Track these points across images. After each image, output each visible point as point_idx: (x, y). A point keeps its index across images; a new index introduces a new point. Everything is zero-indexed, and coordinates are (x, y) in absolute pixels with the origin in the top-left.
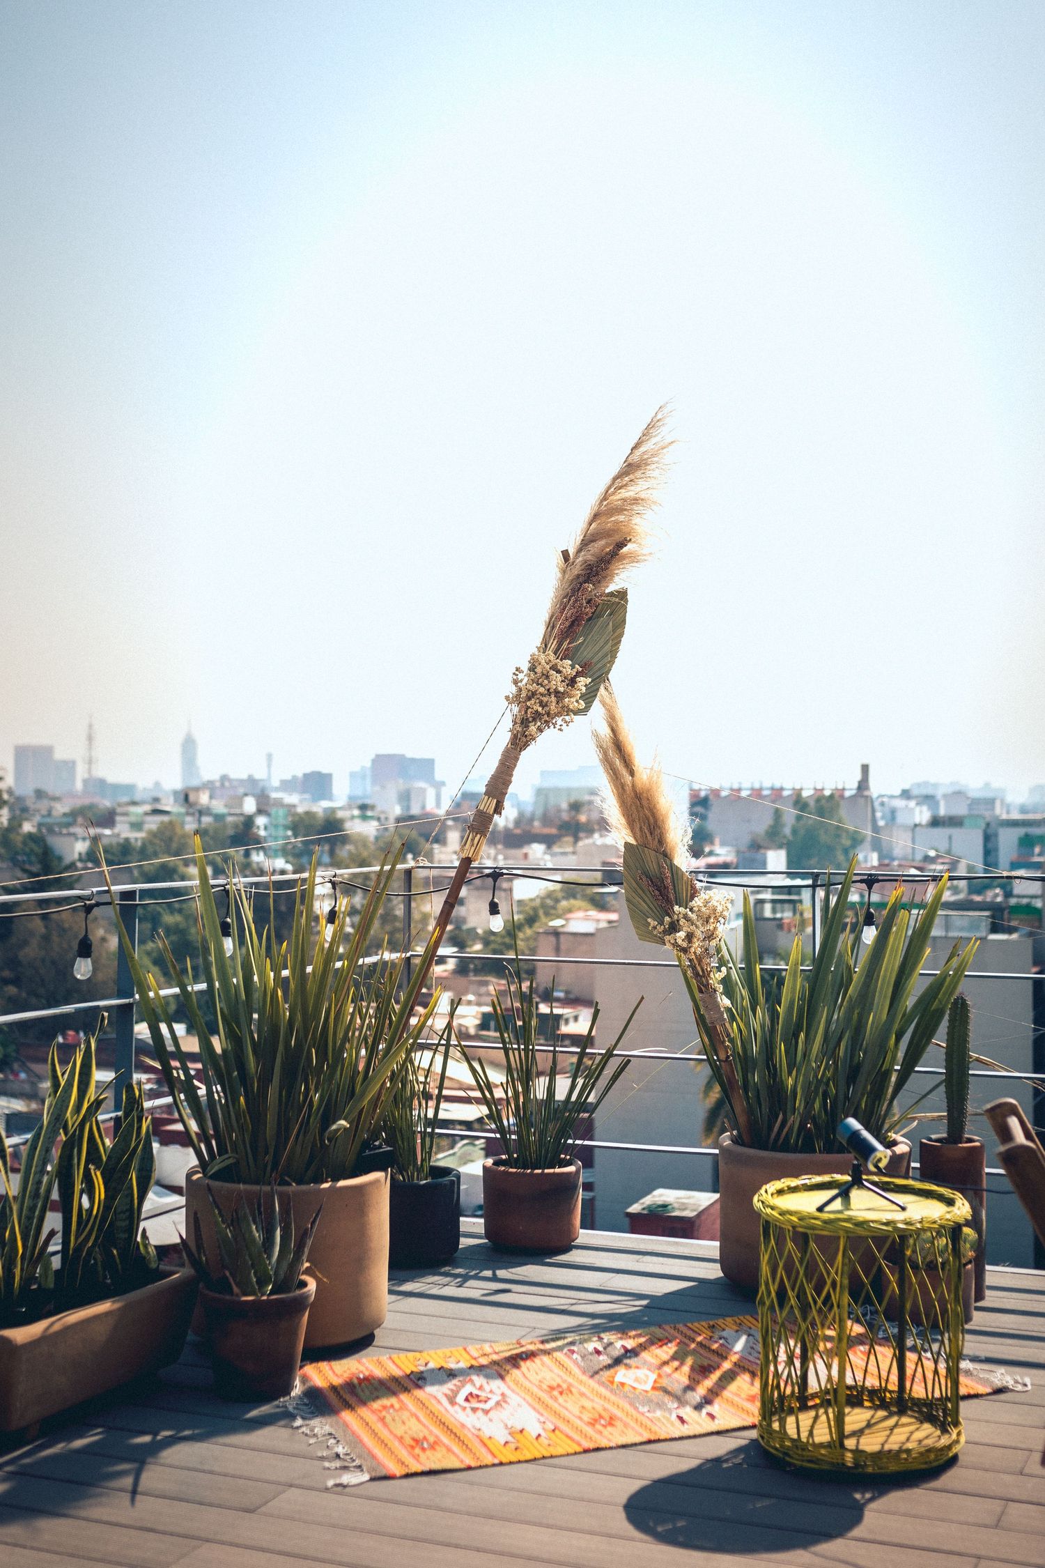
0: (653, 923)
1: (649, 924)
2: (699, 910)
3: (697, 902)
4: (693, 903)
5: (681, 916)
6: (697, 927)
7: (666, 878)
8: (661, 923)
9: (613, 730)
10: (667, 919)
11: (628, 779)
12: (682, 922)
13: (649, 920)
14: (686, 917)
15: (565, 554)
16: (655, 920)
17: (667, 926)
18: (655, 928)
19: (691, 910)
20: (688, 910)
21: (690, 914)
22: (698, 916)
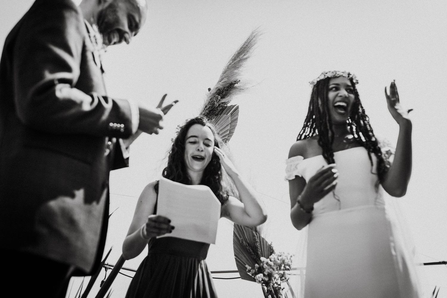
0: (249, 268)
1: (246, 268)
2: (275, 261)
4: (271, 257)
5: (265, 263)
6: (273, 269)
7: (257, 242)
8: (253, 268)
10: (257, 265)
12: (265, 266)
13: (247, 266)
14: (267, 263)
15: (209, 89)
16: (250, 266)
17: (257, 270)
18: (249, 271)
19: (271, 261)
20: (268, 260)
21: (270, 263)
22: (274, 264)
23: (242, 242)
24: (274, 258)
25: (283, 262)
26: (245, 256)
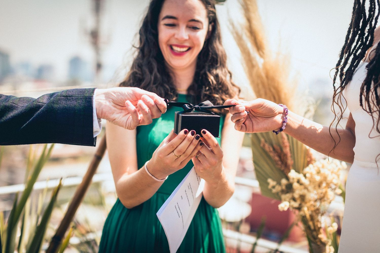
0: (272, 183)
1: (268, 184)
2: (311, 177)
3: (310, 170)
4: (307, 170)
5: (296, 180)
6: (308, 190)
7: (286, 147)
8: (279, 183)
9: (249, 20)
10: (284, 181)
11: (259, 61)
12: (296, 185)
13: (270, 181)
14: (298, 181)
16: (274, 180)
18: (274, 187)
19: (305, 176)
20: (301, 176)
21: (303, 180)
22: (310, 181)
23: (264, 145)
24: (311, 174)
25: (325, 178)
26: (268, 164)
